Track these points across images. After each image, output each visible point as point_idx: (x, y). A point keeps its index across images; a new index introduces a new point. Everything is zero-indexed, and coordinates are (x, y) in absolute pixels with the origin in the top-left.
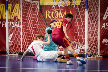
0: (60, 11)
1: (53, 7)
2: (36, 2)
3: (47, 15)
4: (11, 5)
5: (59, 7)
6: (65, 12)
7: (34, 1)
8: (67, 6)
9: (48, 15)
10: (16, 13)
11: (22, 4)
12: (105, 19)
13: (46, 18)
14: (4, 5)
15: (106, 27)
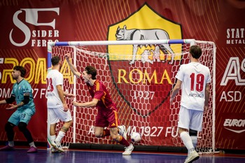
0: (146, 71)
1: (132, 62)
2: (103, 54)
5: (144, 62)
6: (155, 71)
7: (98, 53)
8: (158, 61)
9: (123, 77)
10: (67, 74)
11: (77, 57)
12: (225, 84)
13: (119, 82)
14: (44, 59)
15: (228, 98)
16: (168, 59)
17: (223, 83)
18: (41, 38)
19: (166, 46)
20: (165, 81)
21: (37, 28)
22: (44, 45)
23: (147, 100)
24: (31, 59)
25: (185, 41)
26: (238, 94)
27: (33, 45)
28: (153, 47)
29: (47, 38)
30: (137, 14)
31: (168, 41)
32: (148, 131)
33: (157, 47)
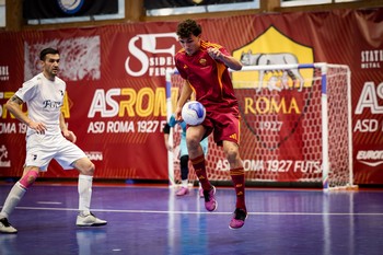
0: (273, 99)
1: (259, 90)
3: (247, 106)
4: (177, 89)
5: (271, 90)
6: (283, 99)
8: (287, 88)
9: (250, 107)
14: (163, 89)
15: (363, 128)
16: (297, 85)
17: (359, 111)
18: (159, 66)
19: (295, 72)
20: (293, 110)
21: (154, 55)
22: (162, 73)
23: (274, 133)
24: (150, 89)
25: (316, 65)
26: (374, 124)
27: (151, 74)
28: (281, 73)
29: (166, 66)
30: (262, 37)
31: (297, 65)
32: (276, 166)
33: (286, 73)
